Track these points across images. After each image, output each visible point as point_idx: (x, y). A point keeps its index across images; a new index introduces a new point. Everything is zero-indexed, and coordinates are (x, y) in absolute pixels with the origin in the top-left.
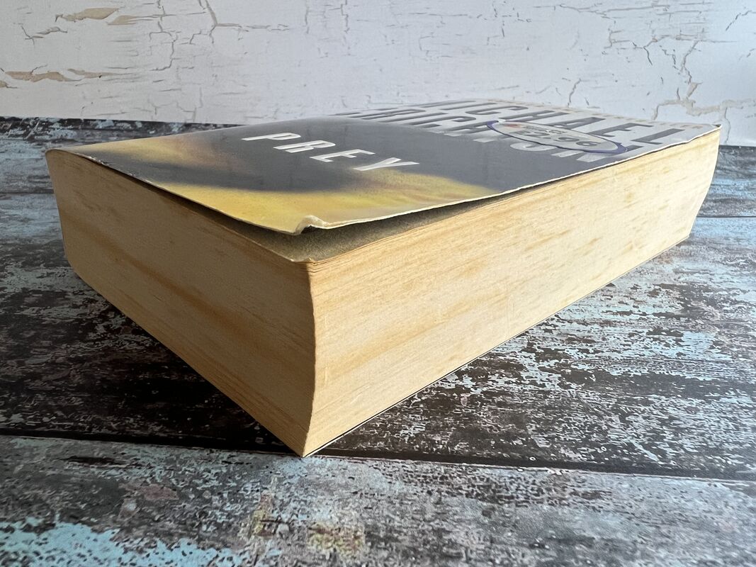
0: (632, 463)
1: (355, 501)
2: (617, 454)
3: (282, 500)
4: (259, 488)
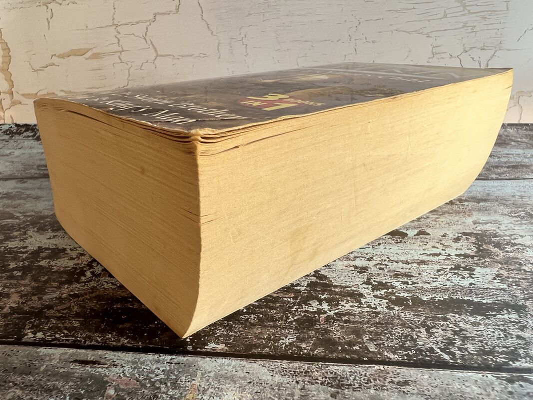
0: (431, 361)
1: (250, 388)
2: (422, 355)
3: (204, 388)
4: (190, 380)
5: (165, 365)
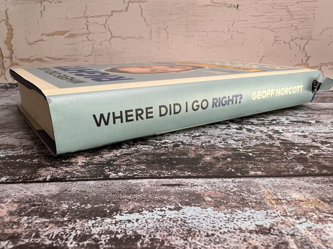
3: (272, 192)
4: (258, 189)
5: (231, 183)
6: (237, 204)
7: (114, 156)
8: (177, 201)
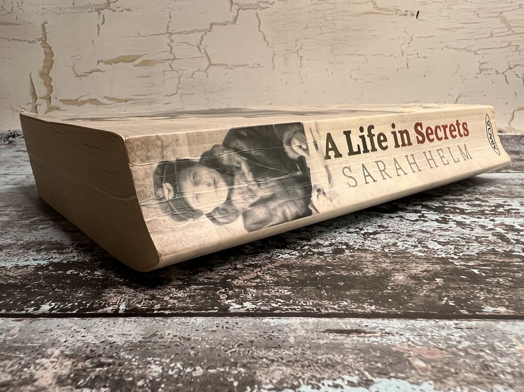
5: (455, 330)
6: (476, 376)
7: (231, 269)
8: (362, 366)
